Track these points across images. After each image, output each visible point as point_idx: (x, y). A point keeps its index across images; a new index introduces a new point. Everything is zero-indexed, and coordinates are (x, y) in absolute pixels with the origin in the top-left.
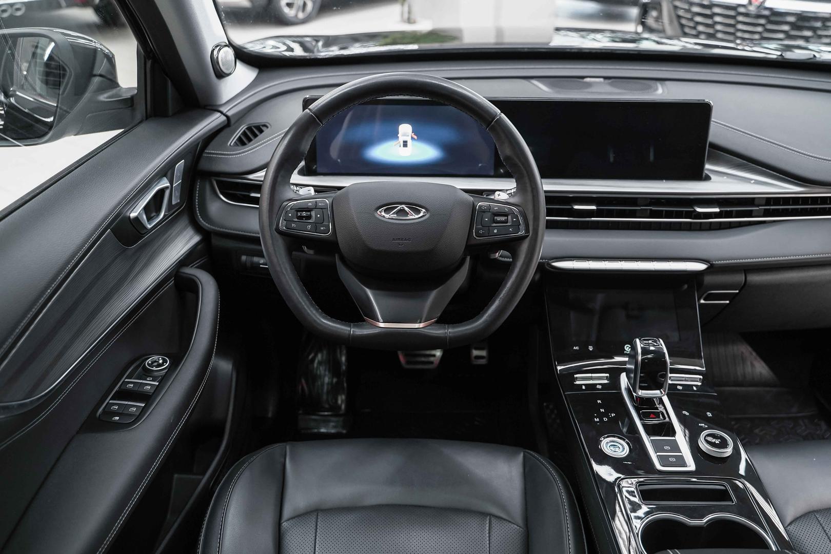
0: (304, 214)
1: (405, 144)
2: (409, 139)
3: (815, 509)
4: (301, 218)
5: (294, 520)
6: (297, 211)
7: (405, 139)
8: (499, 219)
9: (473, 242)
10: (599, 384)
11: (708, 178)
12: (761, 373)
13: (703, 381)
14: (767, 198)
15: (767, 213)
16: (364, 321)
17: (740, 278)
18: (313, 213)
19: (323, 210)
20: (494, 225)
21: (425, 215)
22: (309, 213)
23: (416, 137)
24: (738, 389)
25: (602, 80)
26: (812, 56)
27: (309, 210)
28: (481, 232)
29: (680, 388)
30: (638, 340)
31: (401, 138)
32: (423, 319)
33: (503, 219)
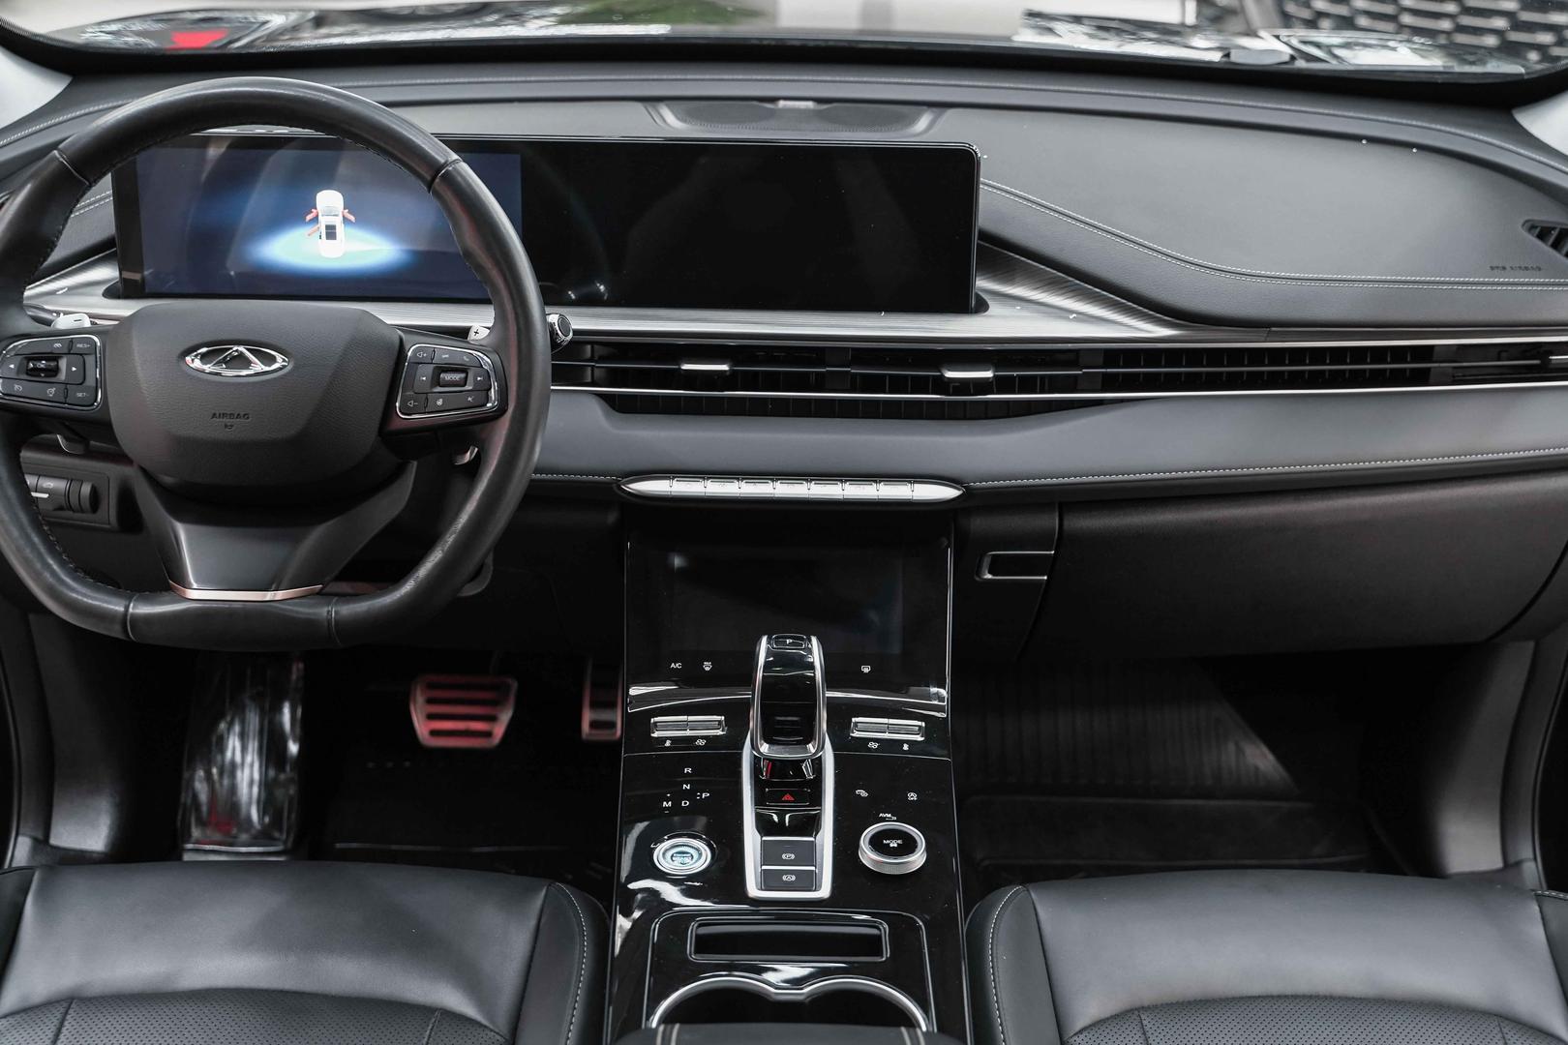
0: (43, 364)
1: (331, 232)
2: (338, 222)
3: (1146, 1004)
4: (35, 371)
5: (17, 1017)
6: (30, 358)
7: (331, 220)
8: (447, 377)
9: (395, 425)
10: (703, 738)
11: (981, 307)
12: (1257, 768)
13: (926, 732)
14: (1107, 351)
15: (1110, 383)
16: (169, 589)
17: (1050, 521)
18: (63, 363)
19: (85, 357)
20: (439, 389)
21: (284, 366)
22: (53, 364)
23: (352, 218)
24: (1200, 802)
25: (810, 104)
26: (1286, 58)
27: (54, 357)
28: (411, 403)
29: (873, 745)
30: (764, 639)
31: (324, 221)
32: (285, 582)
33: (457, 377)
